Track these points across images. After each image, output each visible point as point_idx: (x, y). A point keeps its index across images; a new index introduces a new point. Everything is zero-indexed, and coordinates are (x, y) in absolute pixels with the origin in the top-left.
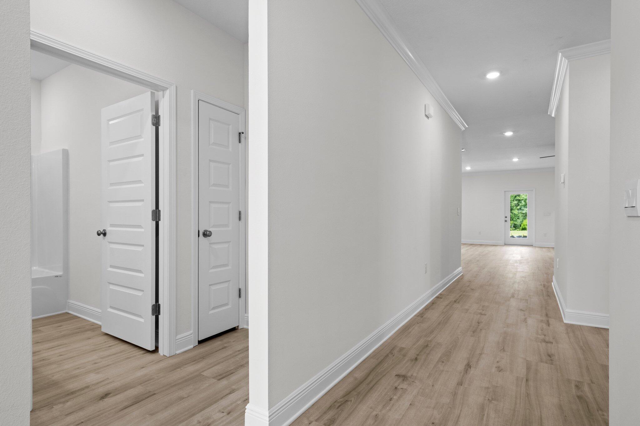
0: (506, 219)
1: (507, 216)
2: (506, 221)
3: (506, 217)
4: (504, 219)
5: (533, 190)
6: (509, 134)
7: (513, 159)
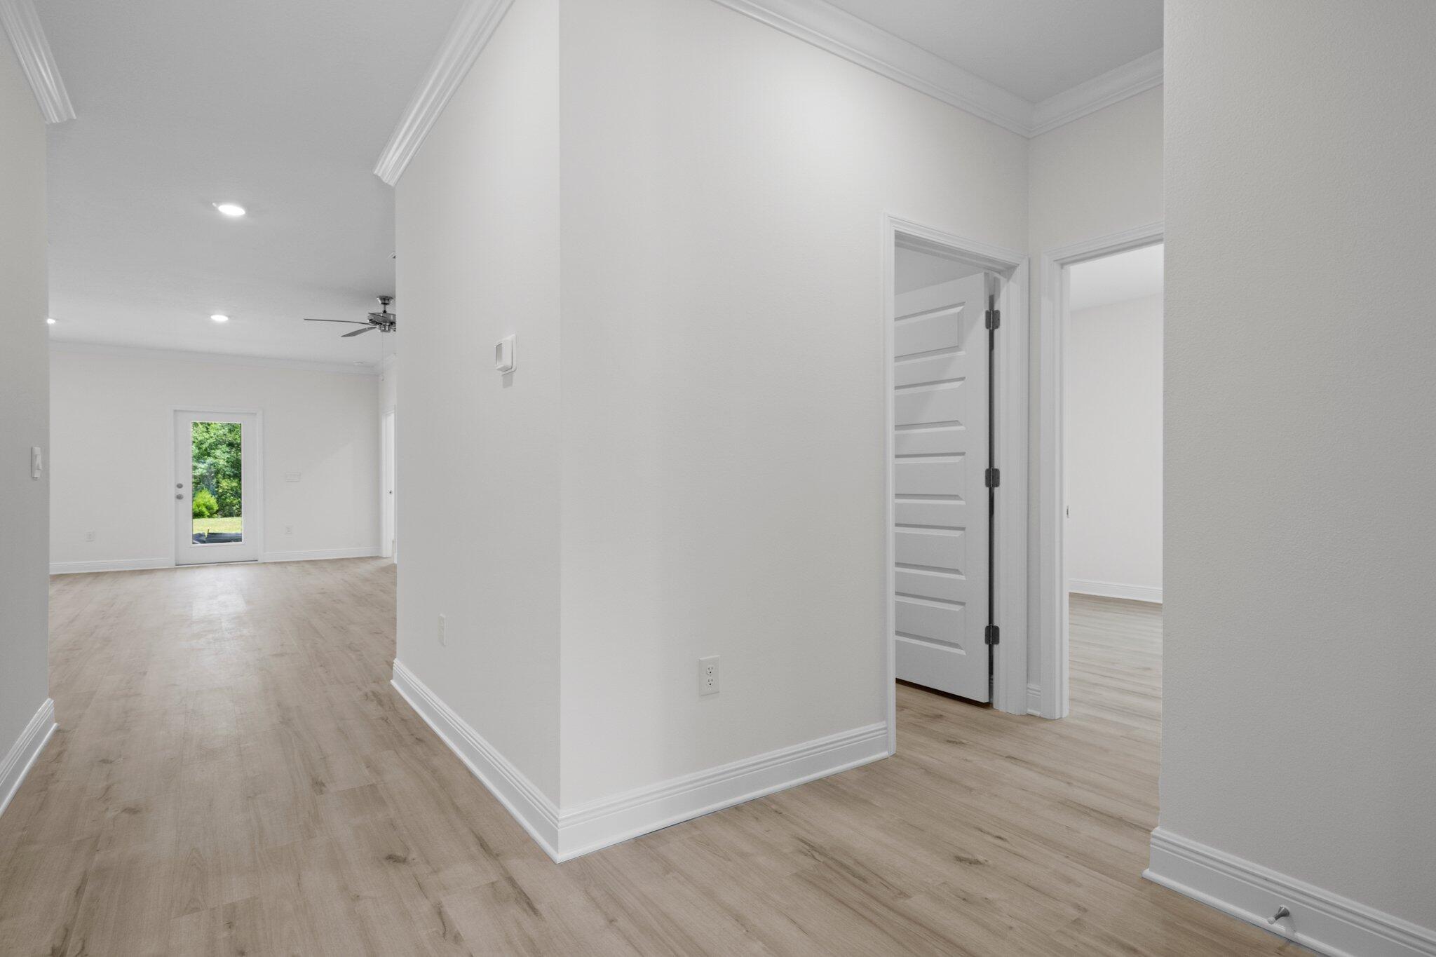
0: (180, 491)
1: (183, 484)
2: (179, 497)
3: (180, 486)
4: (173, 491)
5: (255, 414)
6: (232, 211)
7: (212, 315)
